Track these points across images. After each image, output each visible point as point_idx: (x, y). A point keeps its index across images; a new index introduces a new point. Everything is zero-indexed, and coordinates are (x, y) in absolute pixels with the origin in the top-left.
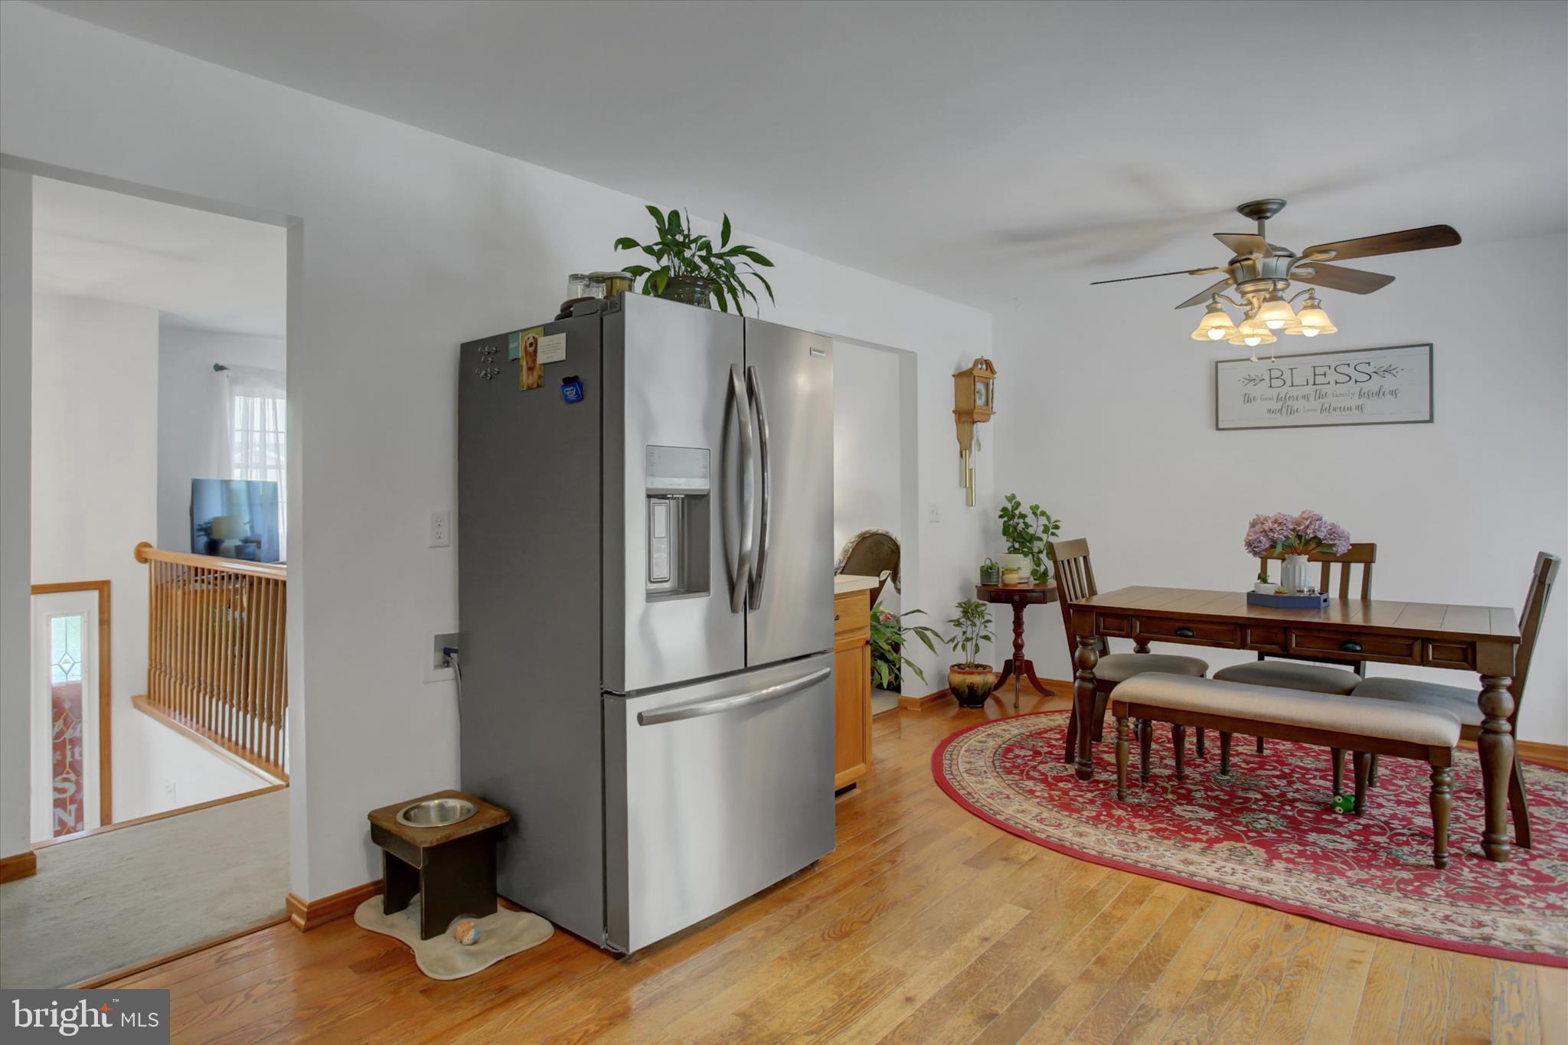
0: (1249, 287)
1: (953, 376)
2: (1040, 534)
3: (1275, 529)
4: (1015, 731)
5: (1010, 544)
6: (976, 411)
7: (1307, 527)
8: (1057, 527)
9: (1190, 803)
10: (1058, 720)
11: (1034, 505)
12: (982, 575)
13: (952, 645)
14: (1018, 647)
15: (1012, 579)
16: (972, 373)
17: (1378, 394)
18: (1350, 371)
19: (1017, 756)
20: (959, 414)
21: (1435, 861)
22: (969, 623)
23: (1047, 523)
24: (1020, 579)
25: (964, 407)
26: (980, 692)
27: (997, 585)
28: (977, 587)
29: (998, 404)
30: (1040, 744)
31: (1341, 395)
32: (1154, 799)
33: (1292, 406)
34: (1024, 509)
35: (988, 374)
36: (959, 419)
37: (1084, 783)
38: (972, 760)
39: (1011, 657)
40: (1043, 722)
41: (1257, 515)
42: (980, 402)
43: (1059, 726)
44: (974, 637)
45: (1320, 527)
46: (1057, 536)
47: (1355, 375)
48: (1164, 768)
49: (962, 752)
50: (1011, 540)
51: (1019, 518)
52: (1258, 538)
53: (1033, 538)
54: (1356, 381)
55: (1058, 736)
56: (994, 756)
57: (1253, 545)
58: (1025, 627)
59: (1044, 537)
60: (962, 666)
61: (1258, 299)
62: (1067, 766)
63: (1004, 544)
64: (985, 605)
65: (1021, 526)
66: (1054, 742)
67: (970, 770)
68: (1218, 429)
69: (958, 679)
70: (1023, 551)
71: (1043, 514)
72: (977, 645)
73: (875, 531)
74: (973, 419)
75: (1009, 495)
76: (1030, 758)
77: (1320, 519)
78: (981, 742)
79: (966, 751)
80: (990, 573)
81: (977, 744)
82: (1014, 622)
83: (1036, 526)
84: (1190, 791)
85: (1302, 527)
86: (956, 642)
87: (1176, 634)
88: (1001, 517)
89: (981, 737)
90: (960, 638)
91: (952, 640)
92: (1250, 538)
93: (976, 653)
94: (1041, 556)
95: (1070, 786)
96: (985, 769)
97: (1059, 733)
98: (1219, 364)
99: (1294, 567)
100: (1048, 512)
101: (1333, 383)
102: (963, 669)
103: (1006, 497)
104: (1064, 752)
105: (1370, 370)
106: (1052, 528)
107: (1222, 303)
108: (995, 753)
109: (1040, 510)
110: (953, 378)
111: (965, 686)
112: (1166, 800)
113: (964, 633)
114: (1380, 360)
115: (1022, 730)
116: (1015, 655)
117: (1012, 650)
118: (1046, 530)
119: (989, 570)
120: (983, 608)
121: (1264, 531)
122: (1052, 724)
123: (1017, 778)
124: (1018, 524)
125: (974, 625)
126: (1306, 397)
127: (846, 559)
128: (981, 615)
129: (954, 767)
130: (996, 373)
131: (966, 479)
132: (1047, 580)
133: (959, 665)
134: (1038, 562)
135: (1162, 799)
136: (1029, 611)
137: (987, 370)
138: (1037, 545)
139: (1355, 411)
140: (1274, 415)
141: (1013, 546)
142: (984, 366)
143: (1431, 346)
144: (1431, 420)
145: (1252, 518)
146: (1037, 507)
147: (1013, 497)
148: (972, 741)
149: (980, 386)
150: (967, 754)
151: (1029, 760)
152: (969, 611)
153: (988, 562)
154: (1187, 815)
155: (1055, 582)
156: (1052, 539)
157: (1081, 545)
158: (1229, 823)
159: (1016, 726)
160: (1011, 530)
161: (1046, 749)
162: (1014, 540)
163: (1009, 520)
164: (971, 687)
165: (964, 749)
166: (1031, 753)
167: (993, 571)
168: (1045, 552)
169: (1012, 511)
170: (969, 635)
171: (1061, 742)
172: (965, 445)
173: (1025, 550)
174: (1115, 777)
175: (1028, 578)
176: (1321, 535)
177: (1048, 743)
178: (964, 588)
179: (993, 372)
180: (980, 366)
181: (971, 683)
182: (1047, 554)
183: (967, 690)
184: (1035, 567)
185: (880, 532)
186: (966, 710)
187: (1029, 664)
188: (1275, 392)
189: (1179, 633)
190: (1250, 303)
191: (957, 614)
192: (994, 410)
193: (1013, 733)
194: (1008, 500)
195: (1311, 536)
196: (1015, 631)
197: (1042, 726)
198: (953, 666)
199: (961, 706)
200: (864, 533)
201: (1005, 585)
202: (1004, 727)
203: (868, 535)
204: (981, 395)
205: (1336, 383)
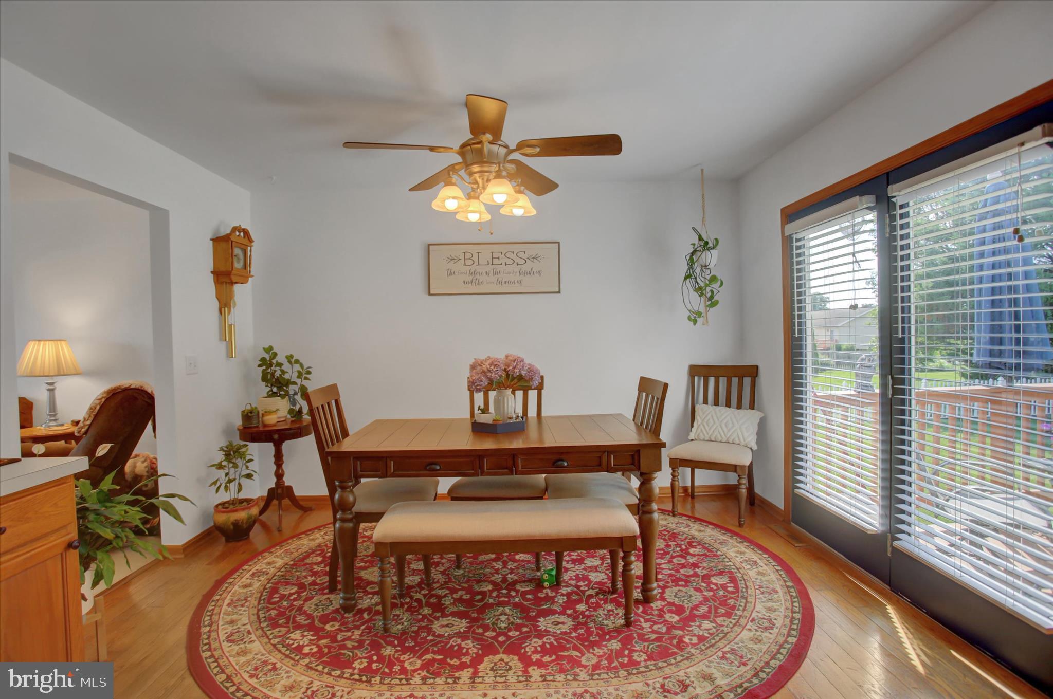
0: (476, 168)
1: (211, 240)
2: (294, 379)
3: (492, 370)
4: (280, 563)
5: (269, 389)
6: (234, 272)
7: (515, 368)
8: (309, 373)
9: (444, 615)
10: (317, 538)
11: (289, 354)
12: (243, 419)
13: (214, 488)
14: (279, 476)
15: (271, 419)
16: (230, 239)
17: (530, 273)
18: (514, 257)
19: (283, 597)
20: (217, 275)
21: (626, 621)
22: (231, 465)
23: (301, 370)
24: (279, 418)
25: (222, 268)
26: (245, 526)
27: (257, 427)
28: (239, 429)
29: (254, 269)
30: (304, 574)
31: (509, 273)
32: (414, 619)
33: (479, 280)
34: (281, 358)
35: (246, 241)
36: (218, 280)
37: (349, 616)
38: (235, 617)
39: (274, 486)
40: (305, 543)
41: (475, 359)
42: (238, 265)
43: (319, 545)
44: (237, 477)
45: (523, 367)
46: (310, 380)
47: (517, 259)
48: (413, 575)
49: (225, 607)
50: (269, 385)
51: (275, 366)
52: (480, 378)
53: (288, 383)
54: (517, 264)
55: (320, 559)
56: (259, 604)
57: (476, 384)
58: (284, 459)
59: (298, 381)
60: (227, 505)
61: (483, 179)
62: (332, 597)
63: (264, 389)
64: (247, 445)
65: (278, 374)
66: (316, 568)
67: (232, 634)
68: (430, 294)
69: (222, 518)
70: (280, 394)
71: (297, 362)
72: (240, 485)
73: (127, 386)
74: (231, 279)
75: (267, 347)
76: (295, 596)
77: (522, 361)
78: (245, 586)
79: (229, 605)
80: (251, 417)
81: (241, 590)
82: (274, 456)
83: (291, 373)
84: (439, 598)
85: (511, 368)
86: (218, 484)
87: (425, 469)
88: (260, 366)
89: (245, 580)
90: (224, 480)
91: (215, 483)
92: (474, 378)
93: (239, 492)
94: (296, 397)
95: (337, 625)
96: (249, 627)
97: (319, 555)
98: (431, 246)
99: (504, 399)
100: (301, 361)
101: (504, 264)
102: (227, 508)
103: (264, 348)
104: (327, 579)
105: (525, 256)
106: (305, 373)
107: (455, 178)
108: (260, 600)
109: (294, 359)
110: (212, 242)
111: (230, 523)
112: (424, 616)
113: (227, 474)
114: (532, 250)
115: (286, 560)
116: (277, 483)
117: (275, 480)
118: (300, 375)
119: (249, 414)
120: (243, 450)
121: (484, 372)
122: (313, 544)
123: (284, 630)
124: (275, 371)
125: (235, 466)
126: (487, 273)
127: (92, 416)
128: (242, 456)
129: (214, 635)
130: (253, 241)
131: (226, 333)
132: (302, 417)
133: (223, 504)
134: (294, 403)
135: (420, 617)
136: (286, 446)
137: (244, 237)
138: (292, 389)
139: (517, 284)
140: (467, 285)
141: (271, 391)
142: (242, 234)
143: (559, 243)
144: (559, 292)
145: (471, 361)
146: (292, 356)
147: (271, 348)
148: (236, 587)
149: (237, 251)
150: (230, 609)
151: (295, 600)
152: (232, 454)
153: (249, 407)
154: (446, 632)
155: (310, 418)
156: (305, 383)
157: (332, 391)
158: (480, 630)
159: (281, 555)
160: (269, 377)
161: (310, 579)
162: (272, 385)
163: (267, 368)
164: (236, 524)
165: (227, 602)
166: (295, 589)
167: (253, 414)
168: (299, 394)
169: (270, 360)
170: (232, 476)
171: (323, 565)
172: (225, 303)
173: (281, 393)
174: (376, 599)
175: (286, 417)
176: (523, 373)
177: (310, 571)
178: (227, 432)
179: (251, 241)
180: (237, 233)
181: (236, 520)
182: (302, 395)
183: (232, 527)
184: (292, 407)
185: (133, 387)
186: (231, 545)
187: (290, 489)
188: (468, 268)
189: (428, 468)
190: (476, 182)
191: (220, 457)
192: (251, 274)
193: (277, 565)
194: (266, 352)
195: (518, 374)
196: (275, 463)
197: (304, 549)
198: (217, 506)
199: (227, 541)
200: (115, 389)
201: (265, 426)
202: (268, 560)
203: (119, 390)
204: (239, 259)
205: (506, 264)
